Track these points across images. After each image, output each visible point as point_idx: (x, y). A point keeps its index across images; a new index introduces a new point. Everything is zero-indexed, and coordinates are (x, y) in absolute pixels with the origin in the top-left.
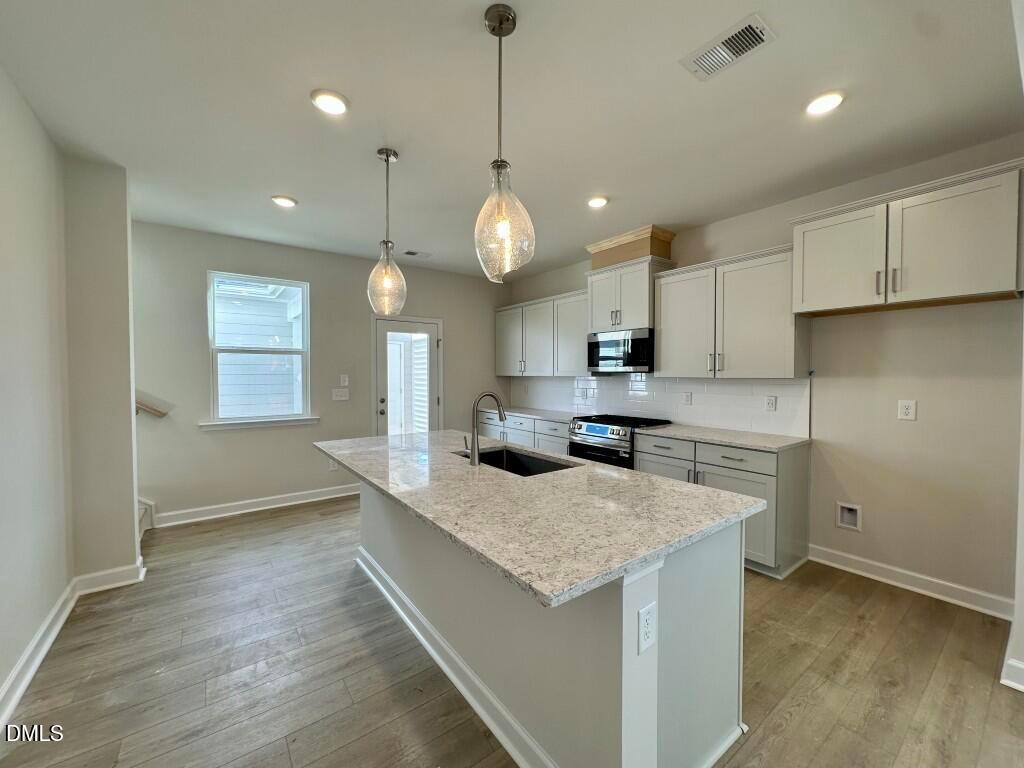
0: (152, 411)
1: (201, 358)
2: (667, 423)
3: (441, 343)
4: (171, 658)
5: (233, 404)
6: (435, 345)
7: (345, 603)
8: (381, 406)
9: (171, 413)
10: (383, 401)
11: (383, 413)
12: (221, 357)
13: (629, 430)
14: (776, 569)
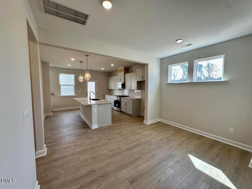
0: (52, 94)
1: (58, 87)
2: (128, 97)
3: (97, 84)
4: (57, 120)
5: (63, 93)
6: (96, 84)
7: (77, 117)
8: (87, 94)
9: (55, 95)
10: (87, 93)
11: (87, 95)
12: (61, 86)
13: (120, 97)
14: (133, 115)
